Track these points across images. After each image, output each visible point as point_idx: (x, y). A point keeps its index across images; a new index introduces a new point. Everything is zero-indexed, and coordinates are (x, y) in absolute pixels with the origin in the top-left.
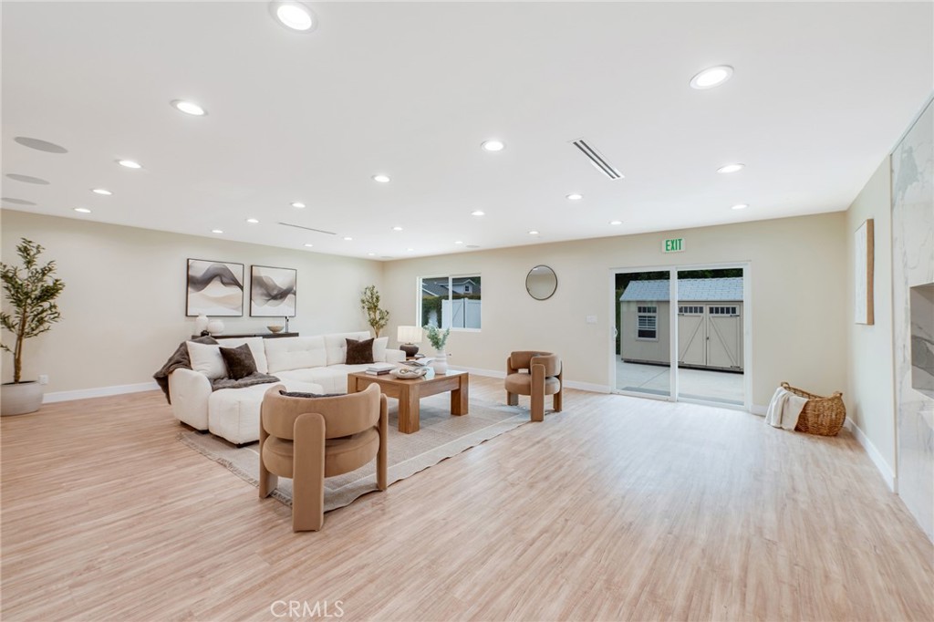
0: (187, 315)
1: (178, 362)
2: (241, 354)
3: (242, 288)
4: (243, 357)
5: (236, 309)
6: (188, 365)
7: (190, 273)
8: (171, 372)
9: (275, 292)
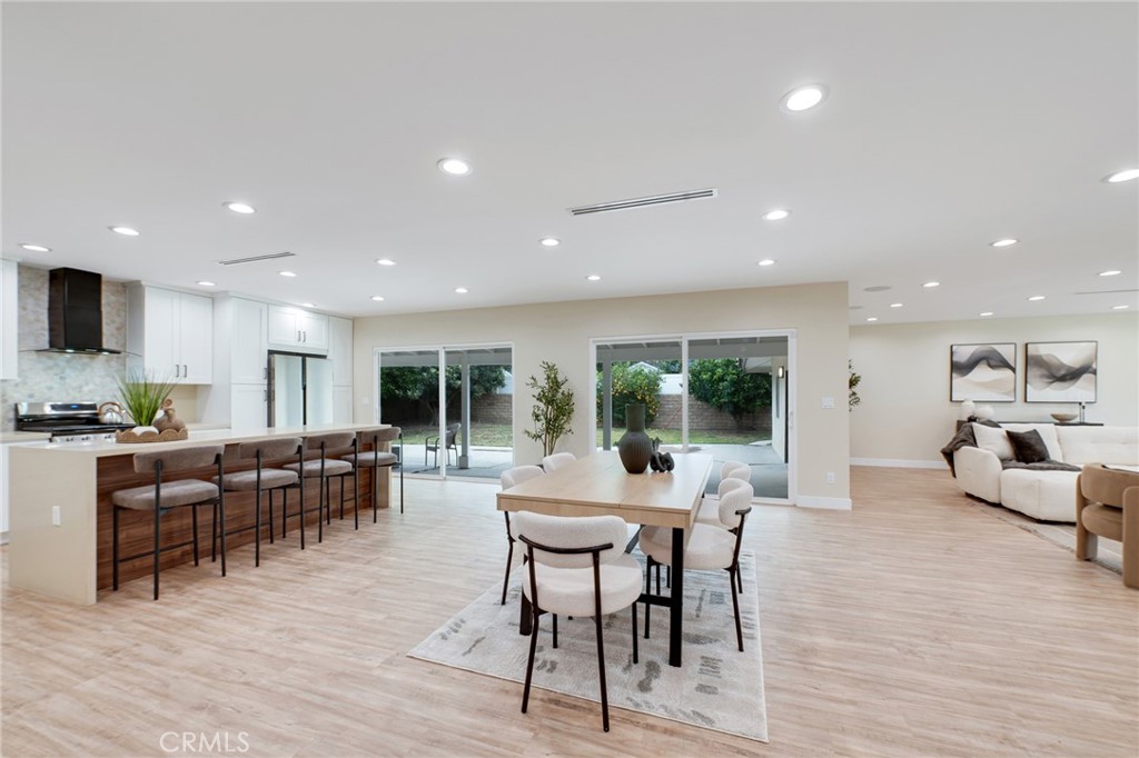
0: (951, 400)
1: (964, 441)
2: (1030, 439)
3: (1014, 370)
4: (1033, 442)
5: (1007, 394)
6: (975, 444)
7: (954, 359)
8: (957, 449)
9: (1063, 372)
